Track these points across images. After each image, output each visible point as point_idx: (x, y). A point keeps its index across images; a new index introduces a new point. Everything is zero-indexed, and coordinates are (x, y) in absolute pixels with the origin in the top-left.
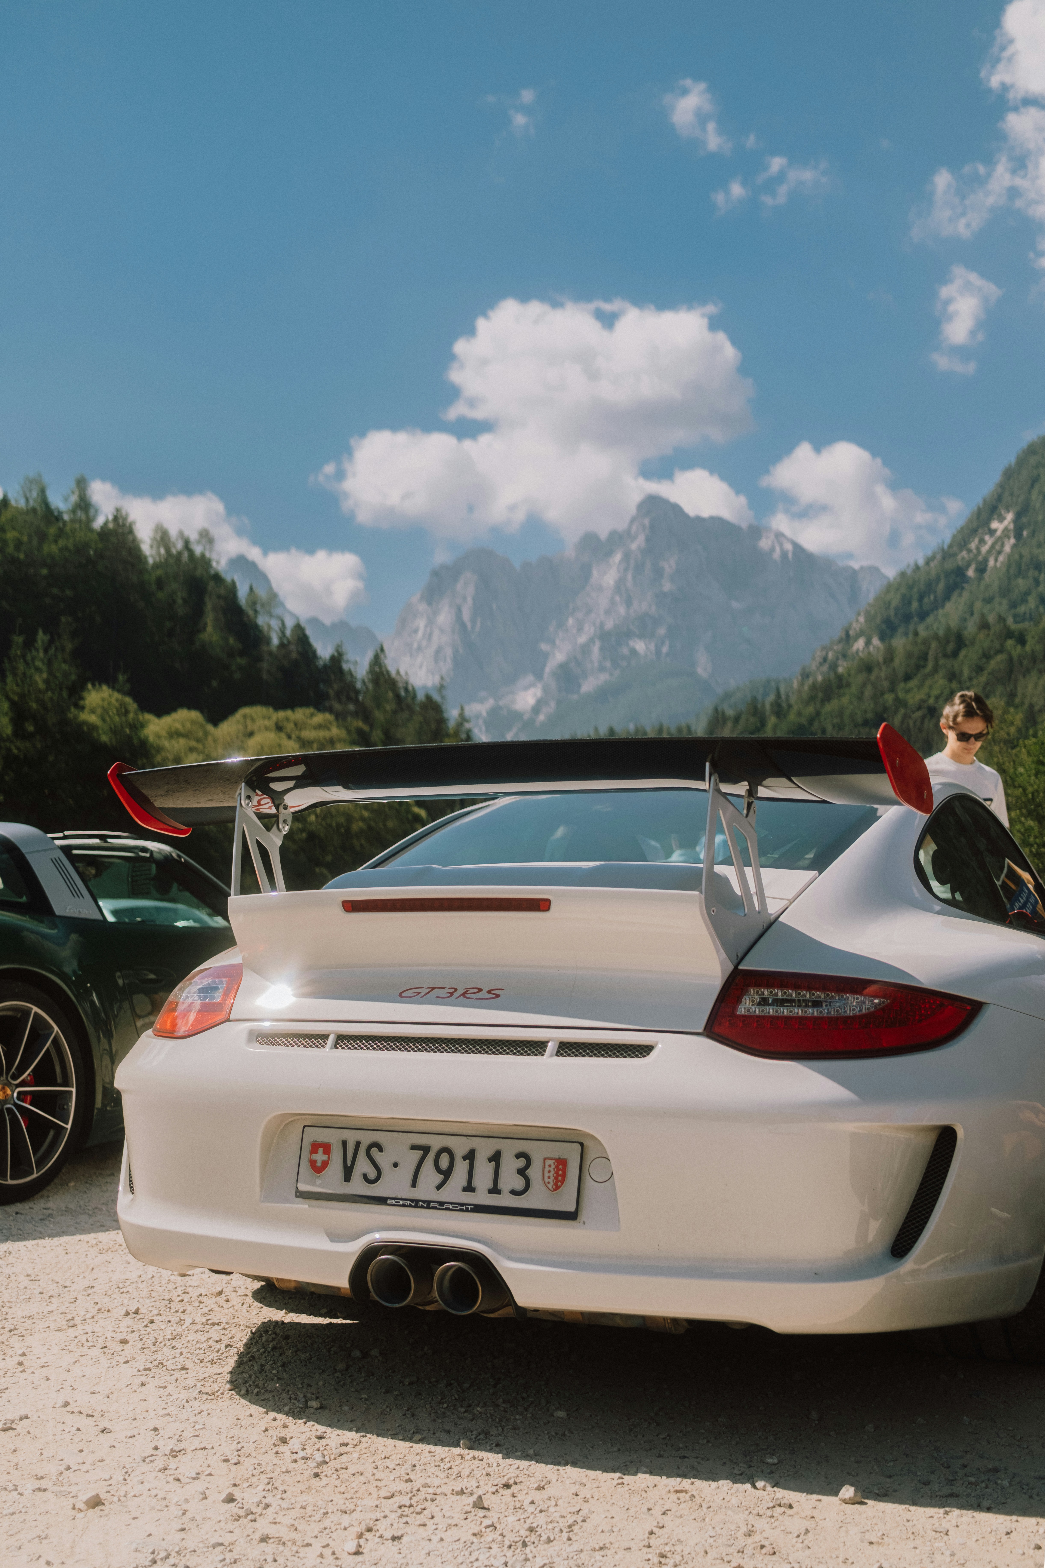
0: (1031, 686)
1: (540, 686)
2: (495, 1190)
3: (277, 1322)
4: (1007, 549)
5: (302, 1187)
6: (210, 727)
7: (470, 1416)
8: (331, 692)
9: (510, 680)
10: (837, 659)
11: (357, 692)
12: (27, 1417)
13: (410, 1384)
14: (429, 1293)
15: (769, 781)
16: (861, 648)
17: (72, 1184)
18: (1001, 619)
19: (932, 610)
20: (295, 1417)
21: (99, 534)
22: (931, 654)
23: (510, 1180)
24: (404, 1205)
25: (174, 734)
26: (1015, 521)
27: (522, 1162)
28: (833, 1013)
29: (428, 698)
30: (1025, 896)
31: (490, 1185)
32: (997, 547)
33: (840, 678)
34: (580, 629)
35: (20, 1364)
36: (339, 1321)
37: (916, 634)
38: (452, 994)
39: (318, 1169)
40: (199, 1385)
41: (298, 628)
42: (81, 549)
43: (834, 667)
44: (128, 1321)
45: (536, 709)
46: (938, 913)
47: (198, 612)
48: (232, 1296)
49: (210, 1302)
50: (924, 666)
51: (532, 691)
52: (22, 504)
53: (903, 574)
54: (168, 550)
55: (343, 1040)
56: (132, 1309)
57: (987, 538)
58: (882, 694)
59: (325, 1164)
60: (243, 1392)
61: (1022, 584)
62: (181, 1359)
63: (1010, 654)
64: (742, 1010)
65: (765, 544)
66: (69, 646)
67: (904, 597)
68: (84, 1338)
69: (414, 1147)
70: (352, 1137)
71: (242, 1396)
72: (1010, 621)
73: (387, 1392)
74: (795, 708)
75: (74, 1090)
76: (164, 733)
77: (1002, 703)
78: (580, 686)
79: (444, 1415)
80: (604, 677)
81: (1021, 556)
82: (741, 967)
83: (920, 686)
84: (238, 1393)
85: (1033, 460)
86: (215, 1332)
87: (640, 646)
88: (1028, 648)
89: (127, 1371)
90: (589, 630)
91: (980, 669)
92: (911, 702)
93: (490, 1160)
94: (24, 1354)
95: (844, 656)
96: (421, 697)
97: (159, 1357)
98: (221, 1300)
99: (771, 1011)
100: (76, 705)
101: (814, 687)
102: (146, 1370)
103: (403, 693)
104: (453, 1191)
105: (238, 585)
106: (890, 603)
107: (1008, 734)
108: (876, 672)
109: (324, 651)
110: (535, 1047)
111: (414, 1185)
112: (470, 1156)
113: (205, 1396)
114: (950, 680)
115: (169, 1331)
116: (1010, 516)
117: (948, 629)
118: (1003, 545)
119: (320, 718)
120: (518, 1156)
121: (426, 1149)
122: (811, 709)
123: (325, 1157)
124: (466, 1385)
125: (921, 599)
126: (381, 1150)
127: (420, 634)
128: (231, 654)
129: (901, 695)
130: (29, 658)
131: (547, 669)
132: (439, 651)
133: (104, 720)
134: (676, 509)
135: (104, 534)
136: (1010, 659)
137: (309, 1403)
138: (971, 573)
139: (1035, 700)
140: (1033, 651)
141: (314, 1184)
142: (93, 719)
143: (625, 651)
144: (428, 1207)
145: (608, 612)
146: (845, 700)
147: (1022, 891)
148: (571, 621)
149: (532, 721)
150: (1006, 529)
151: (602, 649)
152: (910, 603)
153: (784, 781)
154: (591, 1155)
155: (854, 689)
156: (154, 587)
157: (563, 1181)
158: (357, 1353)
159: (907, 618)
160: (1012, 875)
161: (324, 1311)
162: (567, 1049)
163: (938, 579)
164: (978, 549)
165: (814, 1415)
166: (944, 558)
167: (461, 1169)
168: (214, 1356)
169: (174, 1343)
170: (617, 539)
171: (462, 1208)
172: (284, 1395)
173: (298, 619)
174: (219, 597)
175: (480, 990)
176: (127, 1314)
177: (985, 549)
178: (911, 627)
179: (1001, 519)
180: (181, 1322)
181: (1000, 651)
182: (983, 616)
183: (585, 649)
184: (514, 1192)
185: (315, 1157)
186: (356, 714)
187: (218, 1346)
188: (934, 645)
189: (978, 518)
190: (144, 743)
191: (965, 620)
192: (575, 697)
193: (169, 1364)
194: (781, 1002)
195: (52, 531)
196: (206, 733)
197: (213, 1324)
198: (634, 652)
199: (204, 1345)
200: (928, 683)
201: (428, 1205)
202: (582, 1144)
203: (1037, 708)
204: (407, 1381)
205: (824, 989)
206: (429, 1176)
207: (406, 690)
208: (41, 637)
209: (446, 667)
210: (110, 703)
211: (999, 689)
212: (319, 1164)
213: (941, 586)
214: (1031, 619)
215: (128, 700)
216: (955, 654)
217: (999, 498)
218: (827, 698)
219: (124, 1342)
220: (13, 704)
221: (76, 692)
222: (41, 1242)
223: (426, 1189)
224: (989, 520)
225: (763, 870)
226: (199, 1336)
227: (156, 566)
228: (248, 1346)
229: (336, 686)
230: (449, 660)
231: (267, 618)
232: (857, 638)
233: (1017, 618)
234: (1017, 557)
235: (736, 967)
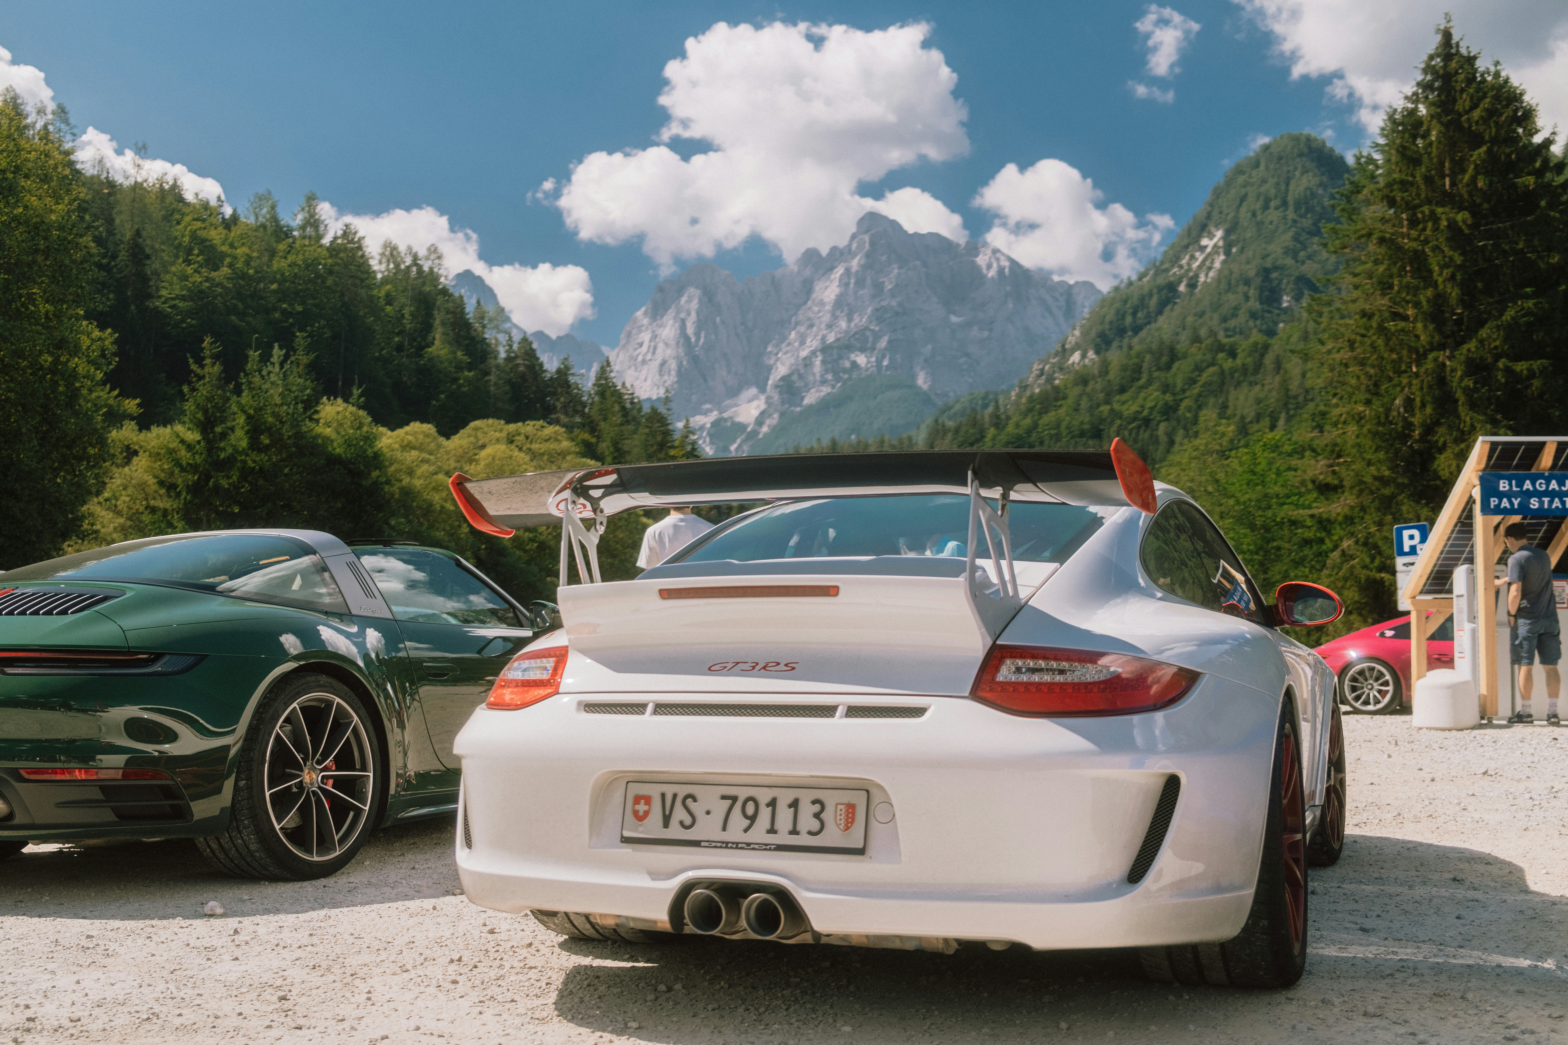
0: (1242, 398)
1: (763, 398)
2: (794, 832)
3: (586, 966)
4: (1217, 265)
5: (627, 834)
6: (442, 440)
7: (769, 1032)
8: (559, 405)
9: (734, 392)
10: (1054, 372)
11: (584, 405)
12: (387, 1037)
13: (713, 1010)
14: (737, 922)
15: (1017, 487)
16: (1077, 361)
17: (367, 863)
18: (1212, 333)
19: (1146, 324)
20: (618, 1035)
21: (328, 249)
22: (1145, 366)
23: (807, 822)
24: (716, 847)
25: (407, 447)
26: (1224, 238)
27: (817, 807)
28: (1076, 680)
29: (654, 410)
30: (1238, 594)
31: (790, 827)
32: (1208, 263)
33: (1056, 389)
34: (803, 343)
35: (369, 999)
36: (641, 964)
37: (1130, 348)
38: (754, 668)
39: (640, 818)
40: (529, 1013)
41: (525, 340)
42: (311, 265)
43: (1050, 379)
44: (454, 967)
45: (759, 422)
46: (1160, 599)
47: (427, 327)
48: (541, 947)
49: (524, 952)
50: (1139, 379)
51: (755, 403)
52: (252, 220)
53: (1116, 289)
54: (397, 266)
55: (661, 708)
56: (456, 957)
57: (1197, 254)
58: (1098, 405)
59: (646, 813)
60: (569, 1017)
61: (1232, 299)
62: (509, 994)
63: (1221, 367)
64: (1000, 678)
65: (982, 260)
66: (305, 360)
67: (1118, 312)
68: (419, 980)
69: (724, 797)
70: (669, 790)
71: (569, 1021)
72: (1221, 336)
73: (694, 1016)
74: (1014, 419)
75: (371, 775)
76: (397, 446)
77: (1214, 416)
78: (803, 398)
79: (746, 1032)
80: (826, 390)
81: (1231, 273)
82: (998, 642)
83: (1134, 398)
84: (565, 1018)
85: (1241, 179)
86: (533, 974)
87: (861, 360)
88: (1239, 361)
89: (465, 1003)
90: (813, 343)
91: (1192, 382)
92: (1126, 414)
93: (790, 806)
94: (369, 992)
95: (1061, 369)
96: (646, 409)
97: (490, 993)
98: (532, 950)
99: (1024, 678)
100: (311, 419)
101: (1031, 399)
102: (481, 1002)
103: (628, 406)
104: (758, 834)
105: (465, 299)
106: (1104, 317)
107: (1221, 445)
108: (1091, 383)
109: (550, 364)
110: (827, 711)
111: (724, 828)
112: (773, 803)
113: (537, 1022)
114: (1164, 393)
115: (493, 974)
116: (1219, 234)
117: (1162, 342)
118: (1212, 262)
119: (550, 430)
120: (814, 802)
121: (734, 799)
122: (1028, 421)
123: (646, 808)
124: (762, 1009)
125: (1134, 314)
126: (695, 800)
127: (645, 348)
128: (459, 368)
129: (1116, 406)
130: (264, 373)
131: (770, 382)
132: (663, 363)
133: (338, 433)
134: (895, 224)
135: (334, 250)
136: (1222, 372)
137: (629, 1025)
138: (1182, 288)
139: (1246, 411)
140: (1244, 365)
141: (636, 831)
142: (328, 431)
143: (847, 364)
144: (737, 848)
145: (830, 326)
146: (1062, 412)
147: (1235, 590)
148: (793, 335)
149: (755, 433)
150: (1215, 246)
151: (823, 362)
152: (1123, 318)
153: (1030, 486)
154: (875, 800)
155: (1070, 401)
156: (382, 302)
157: (852, 823)
158: (662, 987)
159: (1121, 332)
160: (1226, 575)
161: (627, 956)
162: (854, 711)
163: (1151, 295)
164: (1189, 264)
165: (1063, 1025)
166: (1156, 274)
167: (765, 814)
168: (538, 991)
169: (499, 982)
170: (837, 255)
171: (766, 847)
172: (605, 1019)
173: (525, 333)
174: (448, 312)
175: (778, 664)
176: (452, 961)
177: (1195, 265)
178: (1126, 341)
179: (1211, 236)
180: (501, 966)
181: (1213, 364)
182: (1195, 330)
183: (807, 362)
184: (810, 833)
185: (637, 807)
186: (582, 426)
187: (539, 984)
188: (1148, 357)
189: (1189, 235)
190: (377, 455)
191: (1177, 334)
192: (798, 409)
193: (500, 998)
194: (1033, 671)
195: (282, 247)
196: (439, 446)
197: (531, 968)
198: (854, 364)
199: (527, 984)
200: (1142, 395)
201: (736, 846)
202: (868, 791)
203: (1248, 420)
204: (710, 1007)
205: (1068, 660)
206: (738, 821)
207: (632, 403)
208: (277, 353)
209: (671, 379)
210: (345, 418)
211: (1212, 400)
212: (641, 813)
213: (1153, 302)
214: (1241, 333)
215: (362, 413)
216: (1168, 367)
217: (1209, 216)
218: (1044, 411)
219: (455, 982)
220: (249, 417)
221: (310, 405)
222: (354, 908)
223: (735, 832)
224: (1199, 237)
225: (1015, 562)
226: (520, 977)
227: (385, 281)
228: (565, 983)
229: (562, 399)
230: (673, 373)
231: (494, 332)
232: (1073, 351)
233: (1228, 331)
234: (1226, 272)
235: (994, 642)
